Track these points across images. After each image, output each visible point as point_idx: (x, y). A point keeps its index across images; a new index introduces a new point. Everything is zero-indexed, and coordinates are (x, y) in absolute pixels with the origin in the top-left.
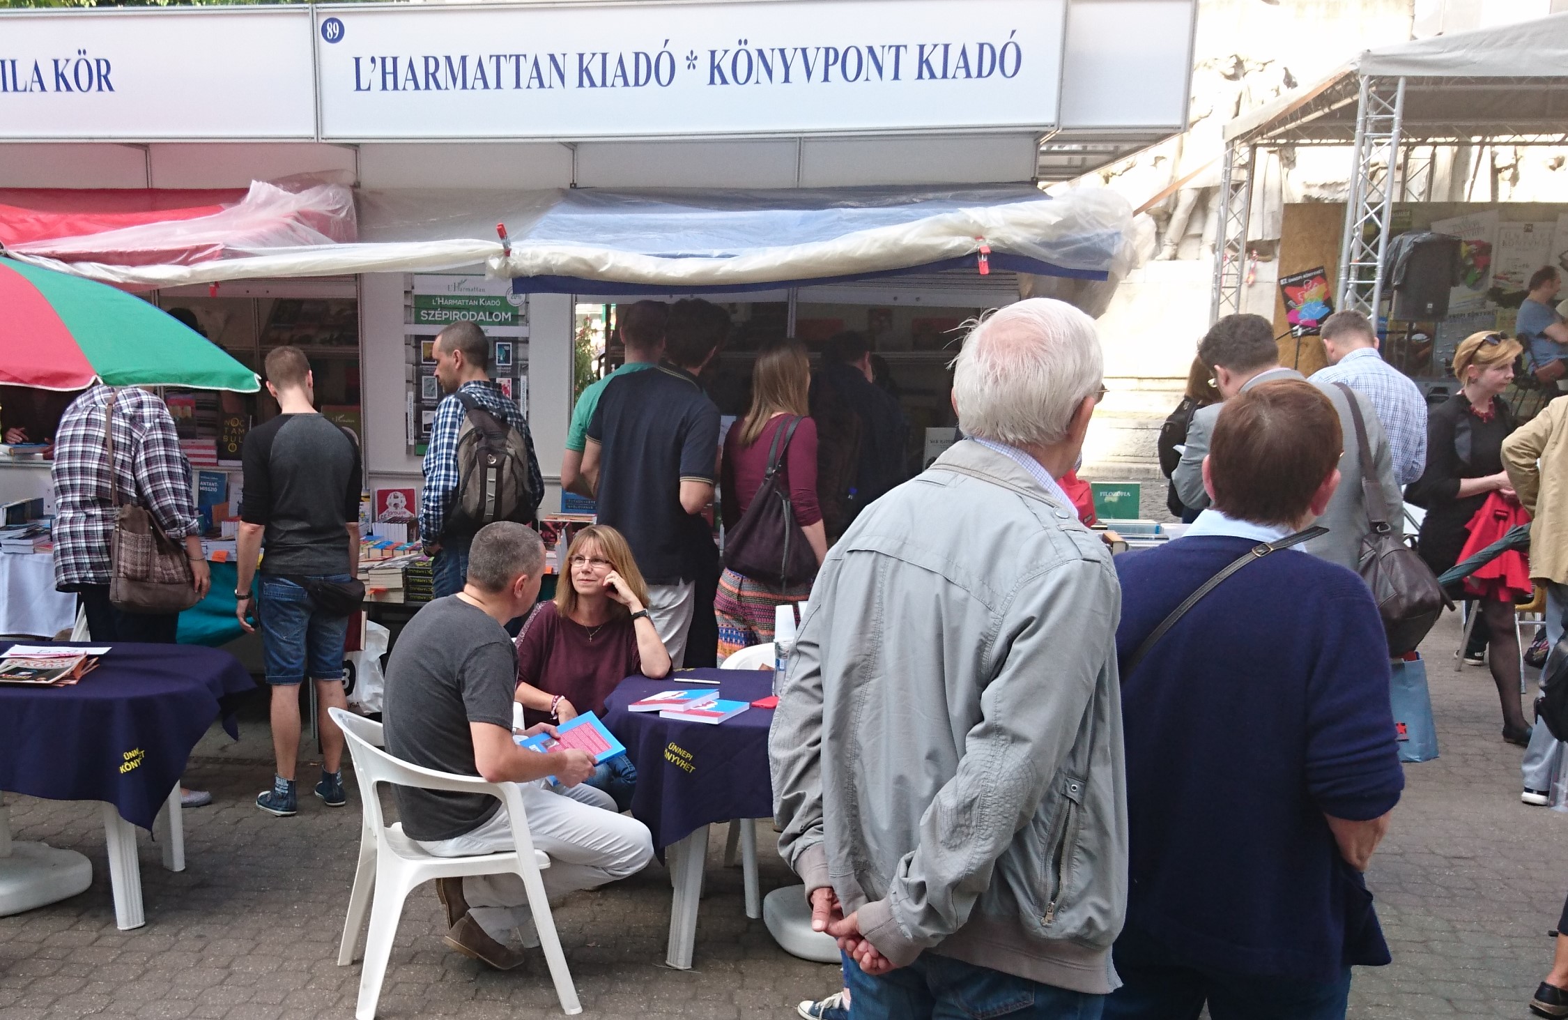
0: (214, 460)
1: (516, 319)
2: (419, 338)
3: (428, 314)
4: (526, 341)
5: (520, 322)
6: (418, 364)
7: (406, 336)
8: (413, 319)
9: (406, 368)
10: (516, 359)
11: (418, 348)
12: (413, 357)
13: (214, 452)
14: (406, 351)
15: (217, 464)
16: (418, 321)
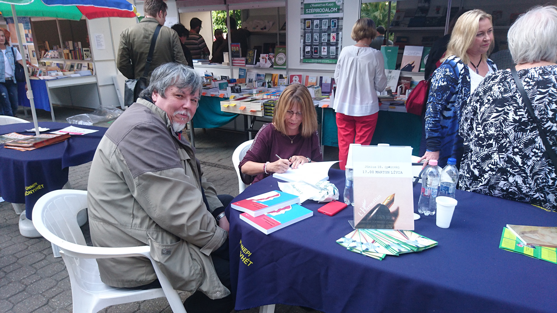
0: (244, 65)
1: (339, 10)
2: (305, 20)
3: (309, 11)
4: (342, 19)
5: (340, 11)
6: (305, 29)
7: (301, 19)
8: (303, 13)
9: (301, 31)
10: (338, 26)
11: (305, 23)
12: (303, 27)
13: (244, 62)
14: (301, 25)
15: (245, 66)
16: (305, 13)
